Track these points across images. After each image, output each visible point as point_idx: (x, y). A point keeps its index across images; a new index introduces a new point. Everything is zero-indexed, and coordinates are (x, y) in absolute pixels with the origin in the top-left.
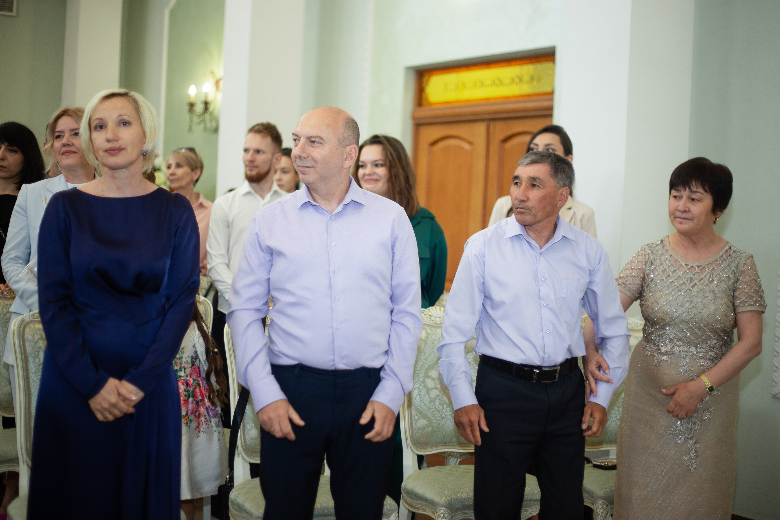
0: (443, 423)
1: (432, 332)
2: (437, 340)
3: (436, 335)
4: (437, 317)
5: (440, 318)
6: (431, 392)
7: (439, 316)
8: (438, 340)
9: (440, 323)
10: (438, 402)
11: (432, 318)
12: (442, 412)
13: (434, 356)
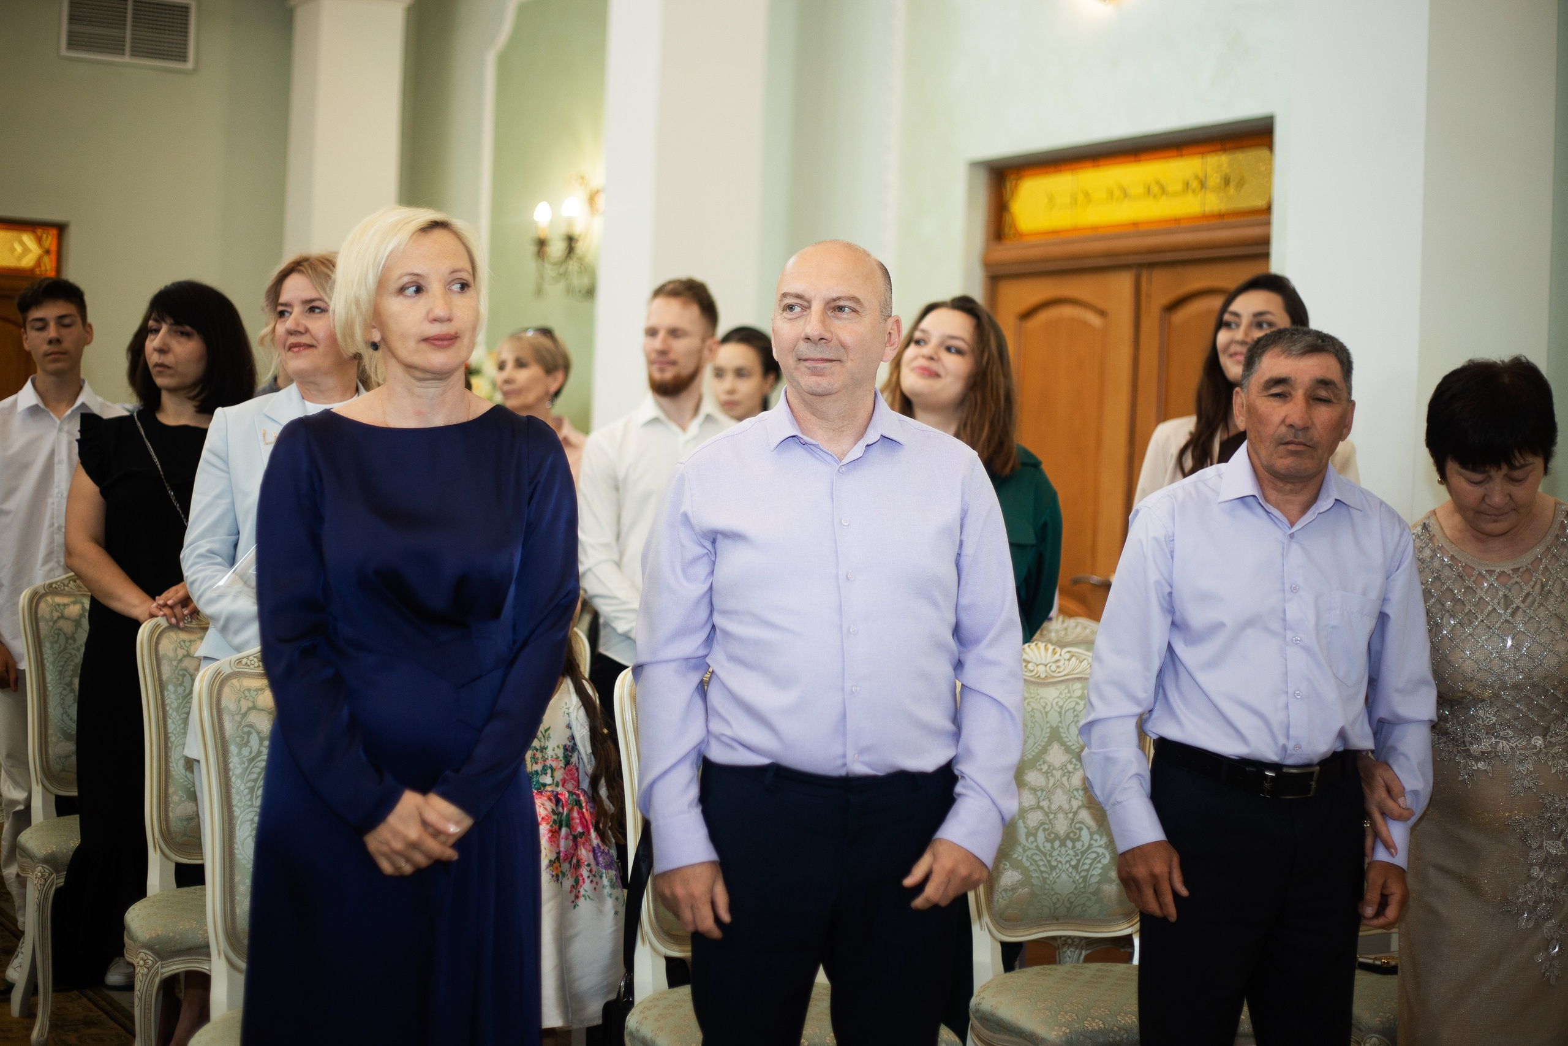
0: (1054, 878)
1: (1031, 694)
2: (1041, 712)
3: (1038, 700)
4: (1040, 664)
5: (1046, 666)
6: (1029, 816)
7: (1043, 662)
8: (1043, 711)
9: (1046, 676)
10: (1043, 836)
11: (1030, 666)
12: (1051, 855)
13: (1035, 744)
